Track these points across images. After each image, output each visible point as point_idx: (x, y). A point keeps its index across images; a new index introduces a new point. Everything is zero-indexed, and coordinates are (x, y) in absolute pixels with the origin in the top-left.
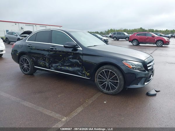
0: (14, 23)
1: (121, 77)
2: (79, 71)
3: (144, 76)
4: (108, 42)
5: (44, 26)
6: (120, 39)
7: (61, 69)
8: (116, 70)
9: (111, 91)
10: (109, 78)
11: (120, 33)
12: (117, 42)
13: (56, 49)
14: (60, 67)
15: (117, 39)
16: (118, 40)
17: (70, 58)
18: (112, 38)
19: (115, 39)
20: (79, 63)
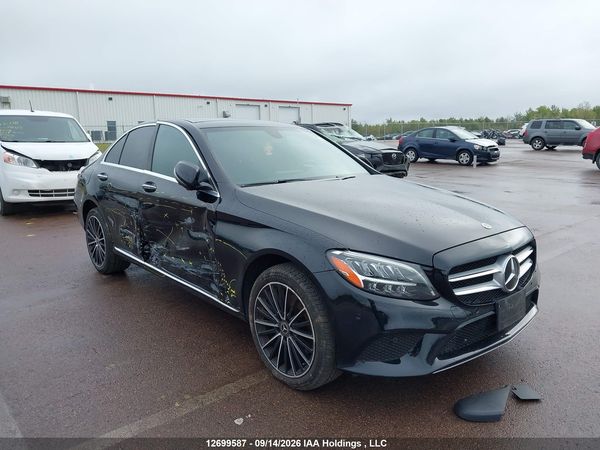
0: (203, 100)
1: (320, 319)
3: (433, 326)
4: (497, 156)
5: (291, 105)
6: (558, 144)
7: (170, 263)
8: (304, 288)
9: (293, 376)
10: (288, 321)
11: (558, 124)
12: (544, 157)
13: (154, 190)
14: (168, 258)
15: (548, 145)
16: (551, 149)
17: (189, 227)
18: (526, 142)
19: (538, 144)
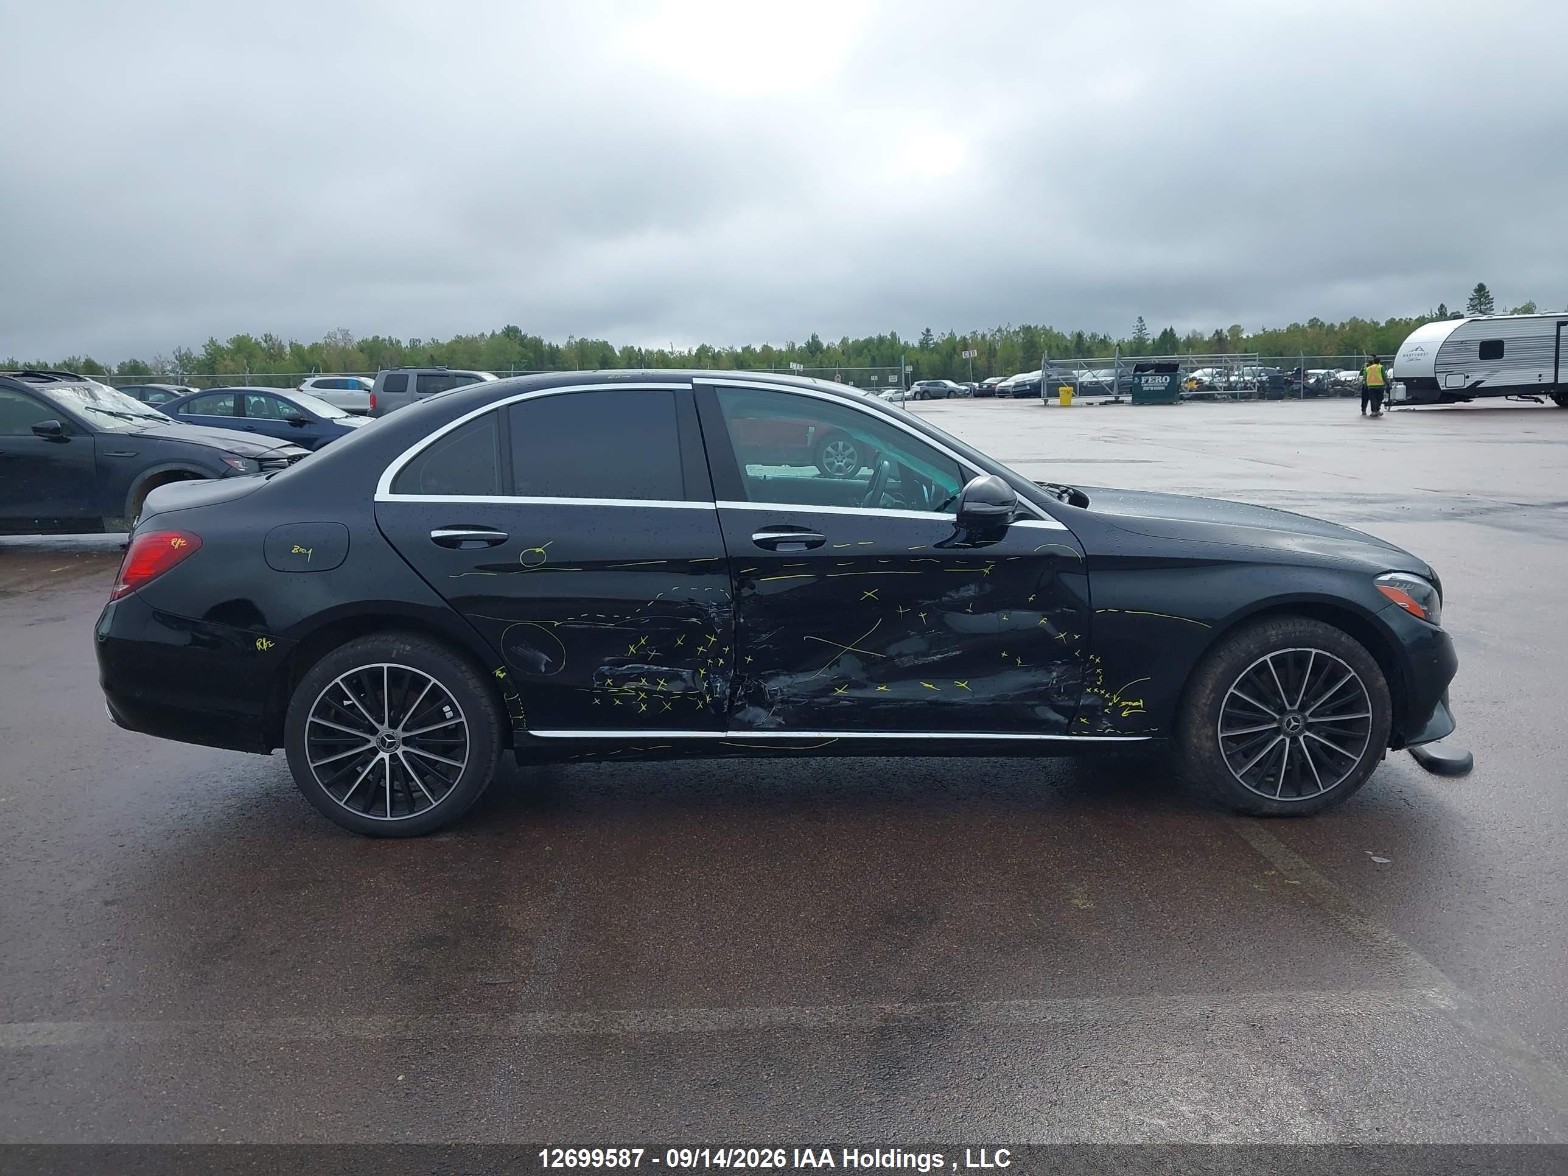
2: (1044, 696)
7: (866, 703)
9: (1320, 791)
13: (811, 544)
14: (857, 693)
17: (960, 607)
20: (1051, 630)
